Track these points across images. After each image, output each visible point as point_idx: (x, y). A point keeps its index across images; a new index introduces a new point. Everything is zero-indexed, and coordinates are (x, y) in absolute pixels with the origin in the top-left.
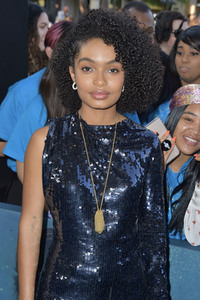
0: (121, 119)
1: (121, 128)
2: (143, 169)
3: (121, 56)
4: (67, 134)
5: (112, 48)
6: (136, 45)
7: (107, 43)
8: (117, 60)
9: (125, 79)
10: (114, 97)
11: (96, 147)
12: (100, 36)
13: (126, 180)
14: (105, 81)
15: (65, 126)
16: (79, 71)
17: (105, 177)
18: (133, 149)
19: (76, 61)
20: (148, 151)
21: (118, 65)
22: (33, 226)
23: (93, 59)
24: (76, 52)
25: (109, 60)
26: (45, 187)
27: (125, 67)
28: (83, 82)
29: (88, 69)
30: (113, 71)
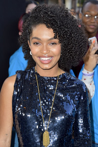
3: (58, 34)
5: (52, 30)
7: (48, 27)
8: (55, 37)
9: (62, 49)
10: (56, 59)
11: (45, 91)
12: (44, 23)
14: (48, 50)
18: (68, 92)
21: (57, 41)
23: (39, 37)
24: (30, 33)
25: (50, 38)
27: (60, 42)
29: (37, 44)
30: (53, 44)
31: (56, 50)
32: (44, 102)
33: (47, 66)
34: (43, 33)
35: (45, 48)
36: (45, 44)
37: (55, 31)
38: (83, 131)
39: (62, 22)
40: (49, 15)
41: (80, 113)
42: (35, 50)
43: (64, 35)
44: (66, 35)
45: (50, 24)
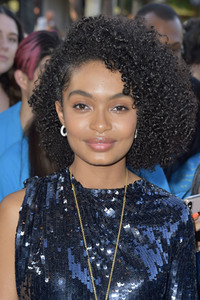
0: (133, 179)
1: (133, 193)
2: (166, 255)
3: (132, 86)
4: (53, 201)
5: (118, 75)
6: (154, 71)
7: (110, 68)
8: (125, 93)
9: (139, 120)
10: (123, 147)
11: (97, 221)
12: (100, 58)
13: (141, 271)
14: (108, 123)
15: (50, 189)
16: (69, 109)
17: (109, 266)
18: (150, 224)
19: (66, 95)
20: (174, 228)
21: (128, 100)
23: (90, 91)
24: (64, 81)
25: (113, 93)
26: (19, 281)
27: (138, 103)
28: (76, 124)
29: (82, 106)
30: (119, 108)
31: (124, 125)
34: (98, 82)
35: (101, 118)
36: (101, 107)
37: (126, 77)
39: (142, 57)
40: (113, 40)
41: (174, 274)
43: (146, 87)
44: (152, 86)
45: (116, 60)
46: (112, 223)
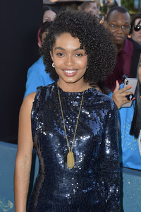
0: (87, 87)
1: (87, 95)
2: (102, 124)
3: (84, 45)
5: (77, 40)
6: (95, 37)
7: (73, 36)
8: (81, 48)
9: (89, 61)
10: (82, 72)
12: (69, 31)
13: (89, 131)
14: (73, 62)
16: (55, 56)
17: (74, 129)
18: (95, 109)
19: (54, 49)
20: (106, 111)
21: (83, 51)
22: (25, 163)
23: (64, 47)
24: (53, 42)
25: (75, 48)
26: (33, 136)
27: (87, 53)
29: (61, 54)
30: (79, 55)
31: (81, 62)
32: (67, 120)
33: (71, 79)
34: (68, 43)
35: (70, 60)
36: (70, 55)
37: (81, 40)
38: (111, 152)
39: (89, 31)
40: (74, 23)
41: (107, 132)
42: (58, 62)
43: (91, 45)
44: (94, 45)
45: (76, 32)
46: (76, 109)
